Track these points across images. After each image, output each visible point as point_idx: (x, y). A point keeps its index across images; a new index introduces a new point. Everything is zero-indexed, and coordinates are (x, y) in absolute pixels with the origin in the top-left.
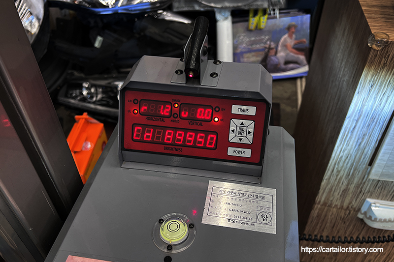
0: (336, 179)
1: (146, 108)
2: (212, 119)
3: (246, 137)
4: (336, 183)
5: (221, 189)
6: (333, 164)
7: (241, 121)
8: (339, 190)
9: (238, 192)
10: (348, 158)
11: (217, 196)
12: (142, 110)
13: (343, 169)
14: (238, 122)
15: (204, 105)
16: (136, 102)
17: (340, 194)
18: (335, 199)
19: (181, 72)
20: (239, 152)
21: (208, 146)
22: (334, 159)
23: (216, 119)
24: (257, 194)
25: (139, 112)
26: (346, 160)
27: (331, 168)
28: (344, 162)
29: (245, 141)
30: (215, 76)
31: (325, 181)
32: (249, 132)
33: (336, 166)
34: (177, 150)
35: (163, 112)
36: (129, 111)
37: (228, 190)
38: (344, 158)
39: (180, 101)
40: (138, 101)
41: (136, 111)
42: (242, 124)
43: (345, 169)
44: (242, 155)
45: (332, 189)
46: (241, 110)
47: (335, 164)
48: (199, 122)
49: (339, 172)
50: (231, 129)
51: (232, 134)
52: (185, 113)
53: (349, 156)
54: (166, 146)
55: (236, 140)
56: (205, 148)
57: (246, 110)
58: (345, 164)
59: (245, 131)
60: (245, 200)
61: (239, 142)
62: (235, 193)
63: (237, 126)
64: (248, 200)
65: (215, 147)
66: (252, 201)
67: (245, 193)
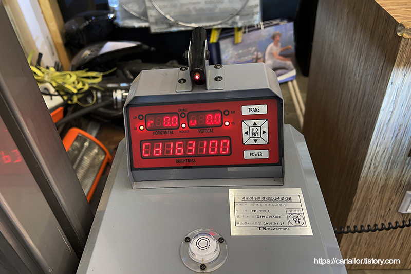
0: (374, 176)
1: (152, 122)
2: (223, 123)
3: (261, 137)
4: (374, 179)
5: (243, 196)
6: (370, 160)
7: (253, 121)
8: (377, 187)
9: (261, 197)
10: (385, 152)
11: (241, 204)
12: (149, 125)
13: (381, 163)
14: (251, 123)
15: (212, 111)
16: (141, 117)
17: (379, 190)
18: (374, 196)
19: (185, 81)
20: (256, 154)
21: (222, 152)
22: (370, 155)
23: (227, 124)
25: (145, 127)
26: (383, 154)
27: (368, 165)
28: (381, 156)
29: (260, 142)
30: (219, 79)
31: (362, 179)
32: (264, 132)
33: (373, 162)
34: (189, 161)
36: (135, 128)
37: (251, 197)
38: (380, 153)
39: (187, 111)
40: (143, 116)
41: (142, 128)
42: (255, 124)
43: (383, 164)
44: (260, 157)
45: (370, 186)
46: (251, 110)
47: (372, 160)
48: (210, 129)
49: (376, 167)
50: (244, 131)
51: (245, 136)
52: (193, 122)
53: (386, 149)
54: (177, 159)
55: (251, 142)
56: (218, 155)
57: (256, 110)
58: (383, 158)
59: (259, 131)
60: (271, 204)
61: (254, 143)
62: (259, 198)
63: (250, 127)
64: (275, 204)
65: (229, 152)
66: (279, 204)
67: (269, 197)
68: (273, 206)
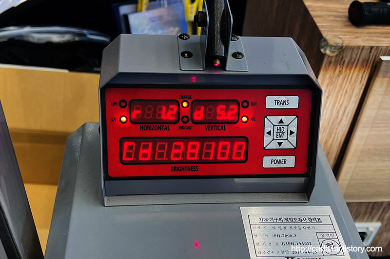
1: (139, 112)
2: (240, 119)
3: (287, 139)
5: (261, 217)
7: (280, 118)
9: (284, 218)
11: (259, 228)
12: (134, 116)
14: (275, 119)
15: (225, 101)
16: (123, 104)
19: (190, 55)
20: (279, 162)
21: (234, 158)
23: (244, 119)
24: (309, 217)
25: (129, 119)
29: (286, 145)
30: (239, 56)
32: (292, 133)
34: (190, 169)
35: (166, 115)
36: (114, 120)
37: (271, 217)
39: (190, 98)
40: (125, 102)
41: (124, 119)
42: (281, 122)
44: (284, 166)
46: (278, 102)
48: (221, 125)
50: (267, 130)
51: (266, 137)
54: (173, 165)
55: (274, 146)
56: (230, 162)
57: (285, 102)
59: (285, 131)
60: (297, 226)
61: (278, 147)
62: (281, 219)
63: (274, 126)
64: (302, 226)
65: (244, 158)
66: (307, 226)
67: (293, 217)
68: (300, 229)
